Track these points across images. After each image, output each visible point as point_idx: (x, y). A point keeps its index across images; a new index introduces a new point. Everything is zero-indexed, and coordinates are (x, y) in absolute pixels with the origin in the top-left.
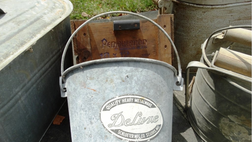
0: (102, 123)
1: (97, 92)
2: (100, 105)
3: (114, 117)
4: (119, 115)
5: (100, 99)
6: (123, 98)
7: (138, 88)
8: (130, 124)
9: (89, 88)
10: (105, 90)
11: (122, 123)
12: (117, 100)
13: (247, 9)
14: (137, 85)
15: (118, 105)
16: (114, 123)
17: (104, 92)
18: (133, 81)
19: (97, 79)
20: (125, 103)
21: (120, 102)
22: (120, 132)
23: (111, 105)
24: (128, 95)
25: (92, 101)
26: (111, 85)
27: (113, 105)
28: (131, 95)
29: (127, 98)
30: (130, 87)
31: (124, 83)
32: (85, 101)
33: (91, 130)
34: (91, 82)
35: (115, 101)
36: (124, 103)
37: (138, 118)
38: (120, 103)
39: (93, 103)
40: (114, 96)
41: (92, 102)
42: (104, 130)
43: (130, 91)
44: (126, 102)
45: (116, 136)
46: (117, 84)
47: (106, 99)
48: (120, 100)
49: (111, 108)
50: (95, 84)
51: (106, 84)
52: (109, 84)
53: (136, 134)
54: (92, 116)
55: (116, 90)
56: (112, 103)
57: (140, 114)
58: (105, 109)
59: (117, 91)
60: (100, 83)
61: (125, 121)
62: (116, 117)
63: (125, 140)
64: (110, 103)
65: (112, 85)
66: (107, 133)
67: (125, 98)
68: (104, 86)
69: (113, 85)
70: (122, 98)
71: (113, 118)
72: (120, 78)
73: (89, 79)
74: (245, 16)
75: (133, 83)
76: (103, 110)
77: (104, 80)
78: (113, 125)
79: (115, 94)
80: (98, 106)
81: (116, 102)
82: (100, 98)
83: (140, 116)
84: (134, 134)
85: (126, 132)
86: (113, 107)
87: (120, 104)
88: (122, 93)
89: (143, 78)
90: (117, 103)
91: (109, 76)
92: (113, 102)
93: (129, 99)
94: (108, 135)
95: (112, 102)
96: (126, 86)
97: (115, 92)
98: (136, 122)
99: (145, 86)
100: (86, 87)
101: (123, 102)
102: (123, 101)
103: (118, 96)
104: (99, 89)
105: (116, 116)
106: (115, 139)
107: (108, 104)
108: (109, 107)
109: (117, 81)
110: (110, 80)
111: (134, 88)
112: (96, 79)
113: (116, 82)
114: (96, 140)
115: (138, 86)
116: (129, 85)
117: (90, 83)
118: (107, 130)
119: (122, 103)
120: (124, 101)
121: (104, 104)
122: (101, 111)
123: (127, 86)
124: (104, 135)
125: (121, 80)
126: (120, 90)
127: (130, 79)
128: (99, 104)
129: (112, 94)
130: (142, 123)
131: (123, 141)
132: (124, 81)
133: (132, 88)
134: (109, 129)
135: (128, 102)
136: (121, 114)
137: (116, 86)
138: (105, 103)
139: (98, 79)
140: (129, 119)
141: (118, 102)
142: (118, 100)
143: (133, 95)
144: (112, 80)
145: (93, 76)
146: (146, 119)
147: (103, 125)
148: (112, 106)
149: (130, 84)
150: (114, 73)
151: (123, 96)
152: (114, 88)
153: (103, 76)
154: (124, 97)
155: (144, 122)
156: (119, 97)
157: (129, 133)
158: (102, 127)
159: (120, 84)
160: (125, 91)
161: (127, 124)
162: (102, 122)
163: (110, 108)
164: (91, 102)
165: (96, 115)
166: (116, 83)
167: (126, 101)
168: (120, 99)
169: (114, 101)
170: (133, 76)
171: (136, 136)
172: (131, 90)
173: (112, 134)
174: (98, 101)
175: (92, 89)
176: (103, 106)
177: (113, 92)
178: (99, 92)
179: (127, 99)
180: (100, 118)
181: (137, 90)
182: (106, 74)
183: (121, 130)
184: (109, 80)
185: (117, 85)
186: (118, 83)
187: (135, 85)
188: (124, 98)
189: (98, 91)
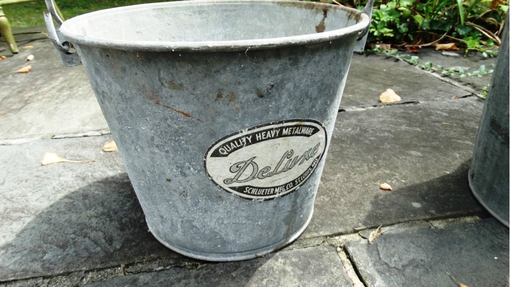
0: (210, 178)
1: (193, 119)
2: (204, 146)
3: (237, 167)
4: (248, 162)
5: (202, 134)
6: (258, 133)
7: (292, 105)
8: (268, 175)
9: (169, 108)
10: (216, 116)
11: (253, 175)
12: (243, 136)
14: (292, 100)
15: (247, 145)
16: (236, 177)
17: (214, 120)
18: (285, 93)
19: (190, 90)
20: (262, 140)
21: (251, 140)
22: (248, 189)
23: (230, 147)
24: (269, 124)
25: (183, 135)
26: (230, 105)
27: (236, 147)
28: (277, 124)
29: (266, 131)
30: (276, 107)
31: (262, 101)
32: (162, 132)
33: (184, 185)
34: (174, 94)
35: (240, 138)
36: (260, 141)
37: (286, 160)
38: (250, 142)
39: (183, 140)
40: (237, 128)
41: (181, 138)
42: (216, 188)
43: (275, 115)
44: (263, 138)
45: (240, 196)
46: (244, 104)
47: (219, 135)
48: (251, 137)
49: (230, 153)
50: (188, 102)
51: (217, 104)
52: (224, 104)
53: (277, 187)
54: (184, 163)
55: (243, 117)
56: (232, 144)
57: (290, 153)
58: (216, 154)
59: (246, 119)
60: (201, 100)
61: (259, 171)
62: (240, 167)
63: (258, 199)
64: (229, 143)
65: (234, 105)
66: (221, 192)
67: (264, 131)
68: (213, 108)
69: (236, 106)
70: (256, 131)
71: (234, 169)
72: (254, 90)
73: (166, 85)
75: (284, 98)
76: (213, 155)
77: (211, 95)
78: (235, 180)
79: (240, 126)
80: (199, 147)
81: (242, 141)
82: (202, 132)
83: (289, 156)
84: (274, 188)
85: (259, 188)
86: (235, 149)
87: (250, 144)
88: (257, 122)
89: (306, 81)
90: (243, 143)
91: (227, 85)
92: (235, 142)
93: (270, 132)
94: (224, 195)
95: (233, 141)
96: (266, 107)
97: (239, 121)
98: (280, 169)
99: (308, 97)
100: (161, 103)
101: (258, 140)
102: (257, 137)
103: (247, 129)
104: (200, 113)
105: (242, 165)
106: (237, 201)
107: (224, 145)
108: (225, 151)
109: (246, 98)
110: (228, 94)
111: (284, 107)
112: (187, 89)
113: (243, 98)
114: (198, 201)
115: (294, 102)
116: (273, 103)
117: (171, 96)
118: (221, 187)
119: (254, 141)
120: (260, 136)
121: (213, 145)
122: (206, 157)
123: (270, 106)
124: (216, 195)
125: (256, 95)
126: (252, 116)
127: (277, 90)
128: (200, 143)
129: (232, 124)
130: (290, 167)
131: (255, 201)
132: (261, 96)
133: (279, 109)
134: (226, 187)
135: (269, 137)
136: (252, 161)
137: (243, 108)
138: (216, 143)
139: (194, 89)
140: (268, 168)
141: (247, 140)
142: (247, 137)
143: (281, 122)
144: (233, 95)
145: (179, 82)
146: (299, 158)
147: (212, 180)
148: (232, 148)
149: (276, 100)
150: (239, 77)
151: (258, 127)
152: (238, 113)
153: (209, 83)
154: (259, 130)
155: (295, 164)
156: (249, 130)
157: (265, 188)
158: (211, 183)
159: (252, 103)
160: (265, 118)
161: (264, 175)
162: (210, 176)
163: (227, 152)
164: (179, 136)
165: (194, 163)
166: (243, 101)
167: (265, 136)
168: (252, 134)
169: (237, 139)
170: (285, 82)
171: (277, 190)
172: (278, 112)
173: (233, 194)
174: (198, 138)
175: (178, 112)
176: (210, 148)
177: (236, 120)
178: (199, 120)
179: (267, 133)
180: (206, 169)
181: (290, 111)
182: (217, 79)
183: (250, 187)
184: (225, 94)
185: (246, 106)
186: (248, 101)
187: (288, 101)
188: (261, 132)
189: (197, 117)
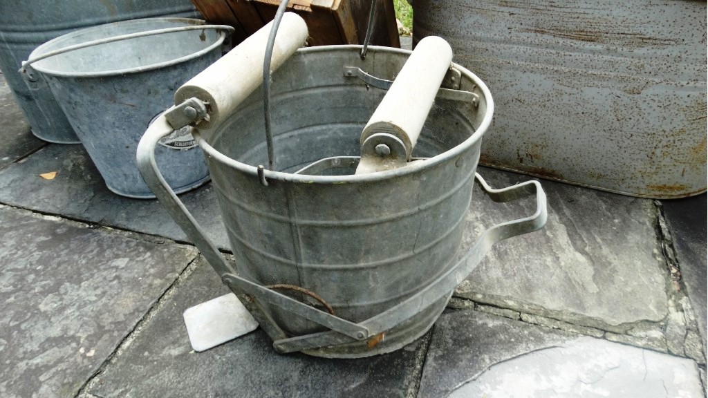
13: (553, 4)
45: (173, 149)
74: (556, 23)
